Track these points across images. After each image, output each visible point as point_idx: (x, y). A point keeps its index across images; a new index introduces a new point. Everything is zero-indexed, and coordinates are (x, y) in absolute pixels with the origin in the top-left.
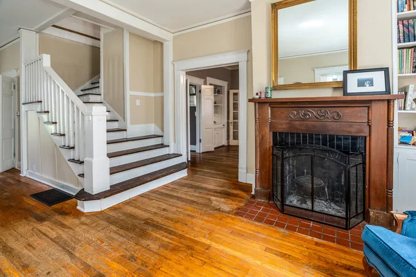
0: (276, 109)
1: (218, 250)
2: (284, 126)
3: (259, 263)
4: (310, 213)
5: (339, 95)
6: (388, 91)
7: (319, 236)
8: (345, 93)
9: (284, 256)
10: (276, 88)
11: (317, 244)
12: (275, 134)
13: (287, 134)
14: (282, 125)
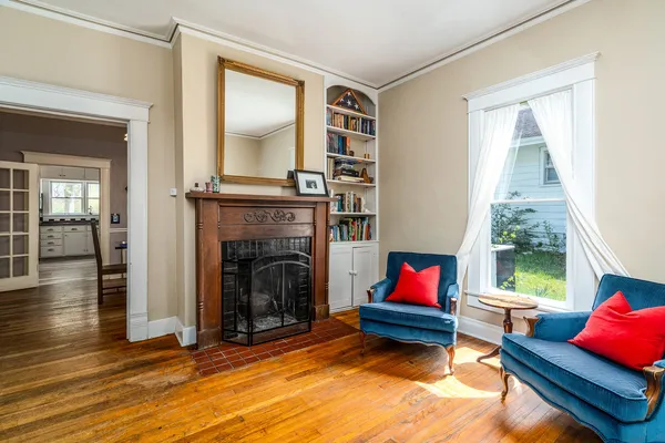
0: (226, 209)
1: (253, 412)
2: (237, 233)
3: (300, 391)
4: (284, 330)
5: (287, 194)
6: (327, 194)
7: (307, 345)
8: (299, 194)
9: (305, 373)
10: (224, 179)
11: (309, 352)
12: (224, 245)
13: (239, 243)
14: (235, 230)
